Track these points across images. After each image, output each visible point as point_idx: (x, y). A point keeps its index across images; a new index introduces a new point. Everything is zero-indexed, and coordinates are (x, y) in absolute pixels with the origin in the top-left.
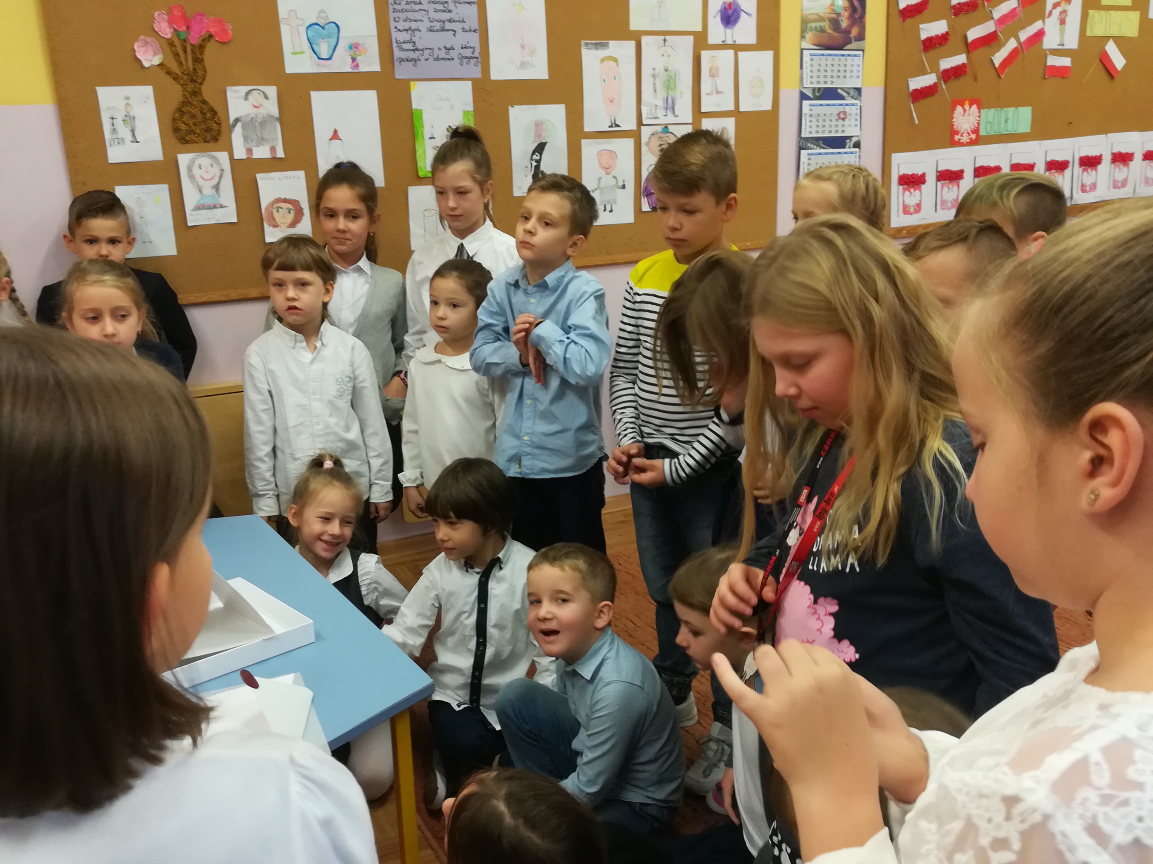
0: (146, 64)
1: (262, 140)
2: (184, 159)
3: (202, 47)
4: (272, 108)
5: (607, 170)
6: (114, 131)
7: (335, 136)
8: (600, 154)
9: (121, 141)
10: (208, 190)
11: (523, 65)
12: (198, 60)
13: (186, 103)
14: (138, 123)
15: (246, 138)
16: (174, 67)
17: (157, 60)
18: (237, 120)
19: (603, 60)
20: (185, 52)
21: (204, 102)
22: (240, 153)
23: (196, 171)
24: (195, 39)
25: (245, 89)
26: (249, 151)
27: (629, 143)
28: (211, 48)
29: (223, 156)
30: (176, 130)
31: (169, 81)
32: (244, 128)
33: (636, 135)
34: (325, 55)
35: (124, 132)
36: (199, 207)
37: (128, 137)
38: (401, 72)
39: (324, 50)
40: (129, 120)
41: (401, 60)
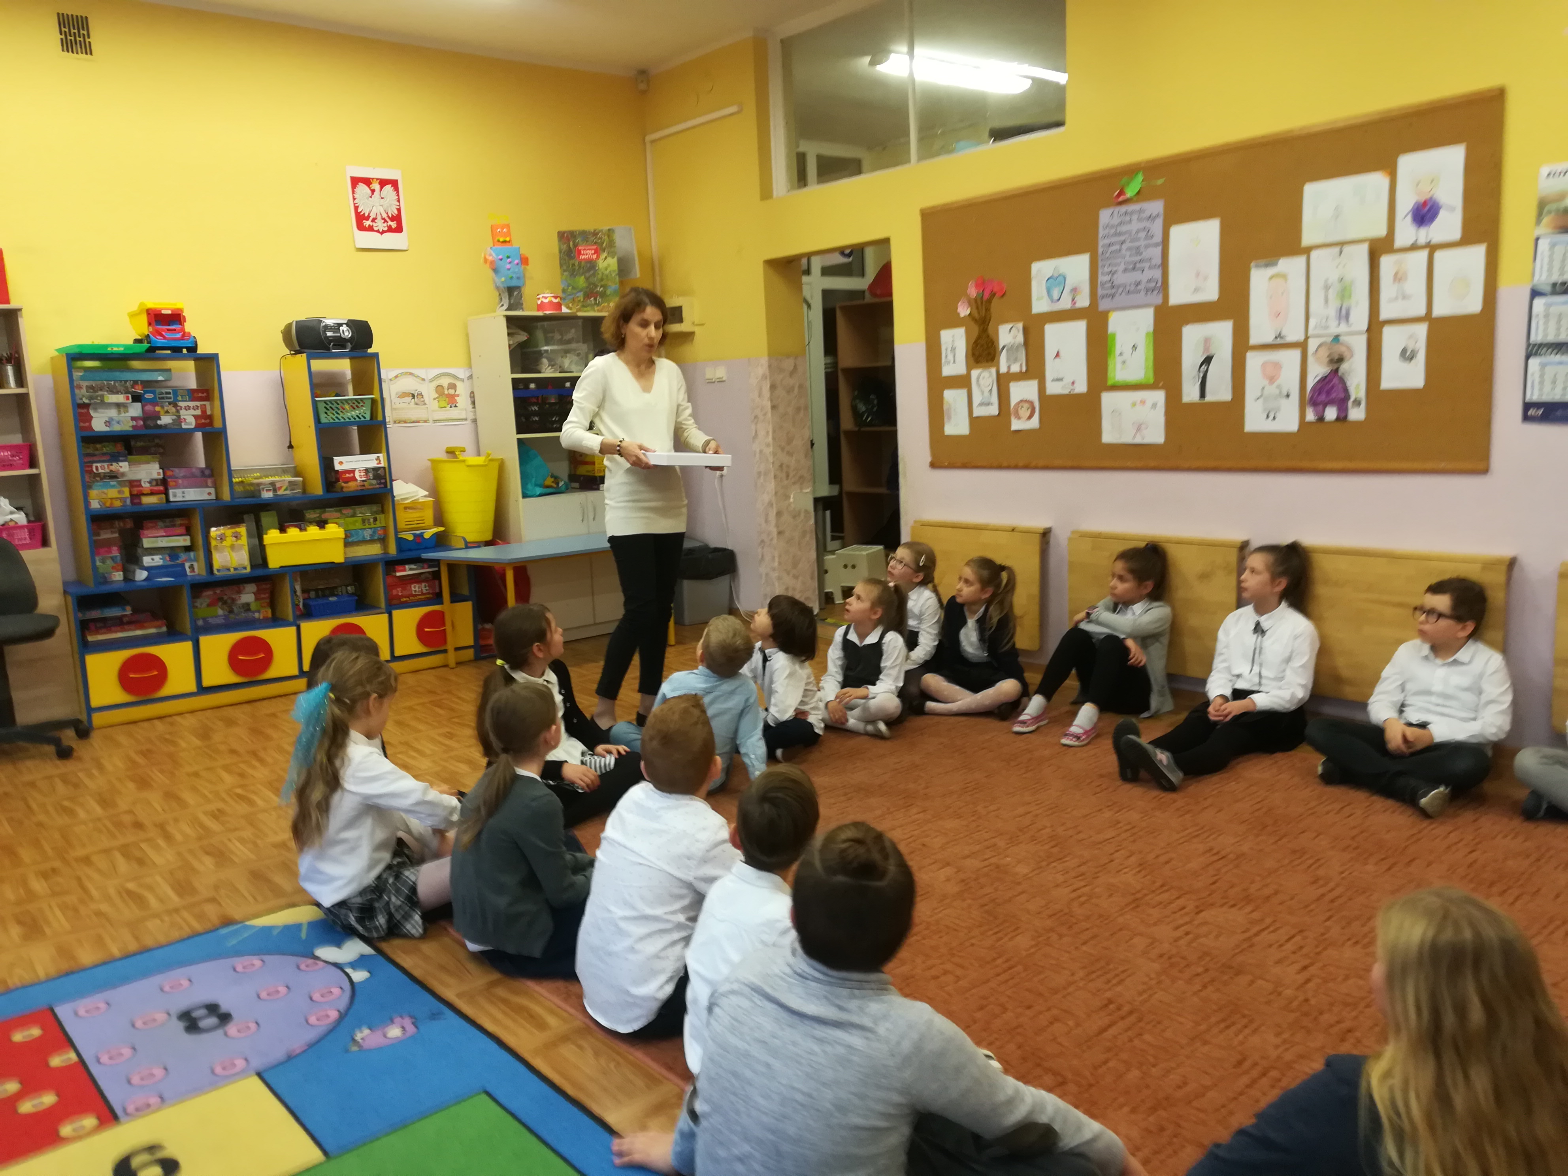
0: (962, 315)
1: (1016, 360)
2: (975, 373)
3: (989, 301)
4: (1020, 339)
5: (1272, 379)
6: (946, 356)
7: (1058, 355)
8: (1264, 365)
9: (949, 363)
10: (986, 393)
11: (1196, 290)
12: (988, 310)
13: (979, 337)
14: (957, 350)
15: (1008, 359)
16: (976, 315)
17: (968, 312)
18: (1004, 347)
19: (1271, 278)
20: (982, 303)
21: (988, 336)
22: (1003, 369)
23: (982, 382)
24: (986, 296)
25: (1009, 326)
26: (1009, 367)
27: (1295, 355)
28: (995, 301)
29: (993, 370)
30: (973, 354)
31: (972, 323)
32: (1007, 351)
33: (1303, 346)
34: (1056, 297)
35: (950, 357)
36: (981, 404)
37: (952, 361)
38: (1103, 305)
39: (1056, 294)
40: (953, 349)
41: (1103, 297)
